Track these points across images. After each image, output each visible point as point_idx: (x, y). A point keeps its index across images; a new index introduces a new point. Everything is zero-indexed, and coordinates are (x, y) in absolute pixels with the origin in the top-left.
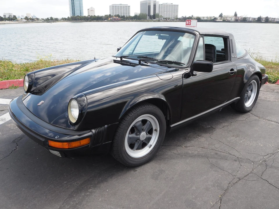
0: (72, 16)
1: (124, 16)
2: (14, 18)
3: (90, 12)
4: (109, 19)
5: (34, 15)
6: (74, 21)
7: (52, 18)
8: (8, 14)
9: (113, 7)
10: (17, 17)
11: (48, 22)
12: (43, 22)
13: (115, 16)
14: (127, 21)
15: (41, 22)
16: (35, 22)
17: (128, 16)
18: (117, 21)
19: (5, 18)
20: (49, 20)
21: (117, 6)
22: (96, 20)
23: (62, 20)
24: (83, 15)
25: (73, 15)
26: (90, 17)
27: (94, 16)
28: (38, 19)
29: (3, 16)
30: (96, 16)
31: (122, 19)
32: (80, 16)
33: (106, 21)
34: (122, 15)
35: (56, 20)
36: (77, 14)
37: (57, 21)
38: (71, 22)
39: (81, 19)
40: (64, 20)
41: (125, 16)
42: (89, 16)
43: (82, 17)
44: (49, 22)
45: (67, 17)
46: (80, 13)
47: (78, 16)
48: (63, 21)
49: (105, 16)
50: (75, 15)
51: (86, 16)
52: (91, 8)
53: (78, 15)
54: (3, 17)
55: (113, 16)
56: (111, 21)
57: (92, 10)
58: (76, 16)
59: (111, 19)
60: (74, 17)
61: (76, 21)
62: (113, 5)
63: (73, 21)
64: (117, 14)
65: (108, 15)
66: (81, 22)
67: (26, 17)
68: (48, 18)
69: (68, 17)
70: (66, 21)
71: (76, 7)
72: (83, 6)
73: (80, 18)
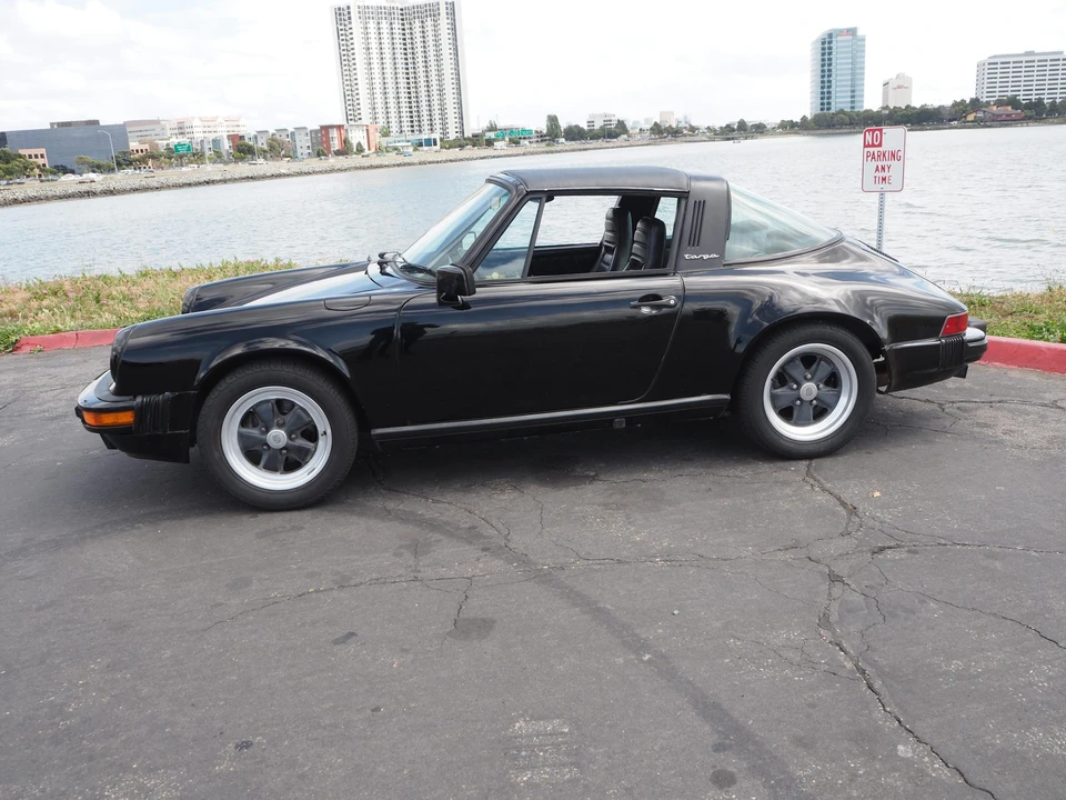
0: (819, 112)
1: (1040, 100)
2: (618, 131)
3: (891, 92)
4: (971, 117)
5: (686, 117)
6: (825, 132)
7: (742, 126)
8: (600, 116)
9: (993, 68)
10: (629, 125)
11: (728, 139)
12: (711, 139)
13: (999, 103)
14: (1053, 123)
15: (704, 138)
16: (684, 139)
17: (1058, 101)
18: (1006, 126)
19: (590, 131)
20: (733, 130)
21: (1011, 60)
22: (912, 124)
23: (779, 128)
24: (862, 107)
25: (822, 109)
26: (887, 112)
27: (908, 107)
28: (693, 129)
29: (584, 126)
30: (915, 108)
31: (1029, 113)
32: (849, 110)
33: (956, 128)
34: (1033, 97)
35: (760, 129)
36: (840, 102)
37: (762, 133)
38: (813, 135)
39: (851, 124)
40: (789, 127)
41: (1045, 101)
42: (886, 108)
43: (858, 114)
44: (733, 139)
45: (797, 119)
46: (849, 99)
47: (842, 111)
48: (781, 134)
49: (956, 104)
50: (829, 109)
51: (875, 110)
52: (898, 77)
53: (840, 106)
54: (586, 128)
55: (988, 103)
56: (980, 123)
57: (902, 85)
58: (833, 111)
59: (980, 115)
60: (825, 115)
61: (830, 131)
62: (995, 57)
63: (819, 132)
64: (1009, 94)
65: (968, 102)
66: (850, 133)
67: (656, 124)
68: (728, 126)
69: (804, 118)
70: (796, 133)
71: (838, 78)
72: (866, 71)
73: (847, 119)
